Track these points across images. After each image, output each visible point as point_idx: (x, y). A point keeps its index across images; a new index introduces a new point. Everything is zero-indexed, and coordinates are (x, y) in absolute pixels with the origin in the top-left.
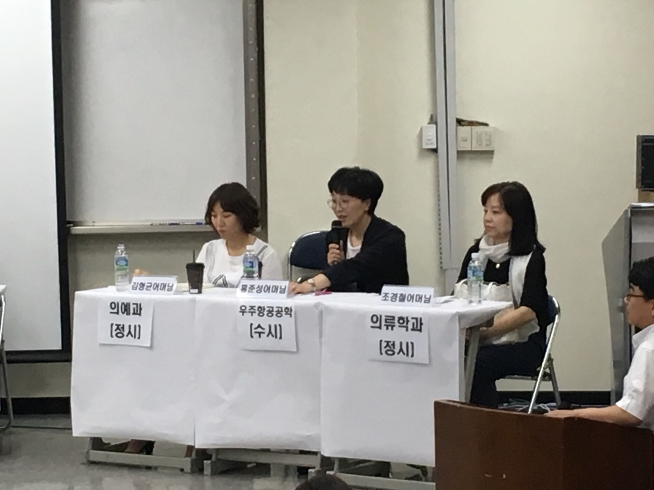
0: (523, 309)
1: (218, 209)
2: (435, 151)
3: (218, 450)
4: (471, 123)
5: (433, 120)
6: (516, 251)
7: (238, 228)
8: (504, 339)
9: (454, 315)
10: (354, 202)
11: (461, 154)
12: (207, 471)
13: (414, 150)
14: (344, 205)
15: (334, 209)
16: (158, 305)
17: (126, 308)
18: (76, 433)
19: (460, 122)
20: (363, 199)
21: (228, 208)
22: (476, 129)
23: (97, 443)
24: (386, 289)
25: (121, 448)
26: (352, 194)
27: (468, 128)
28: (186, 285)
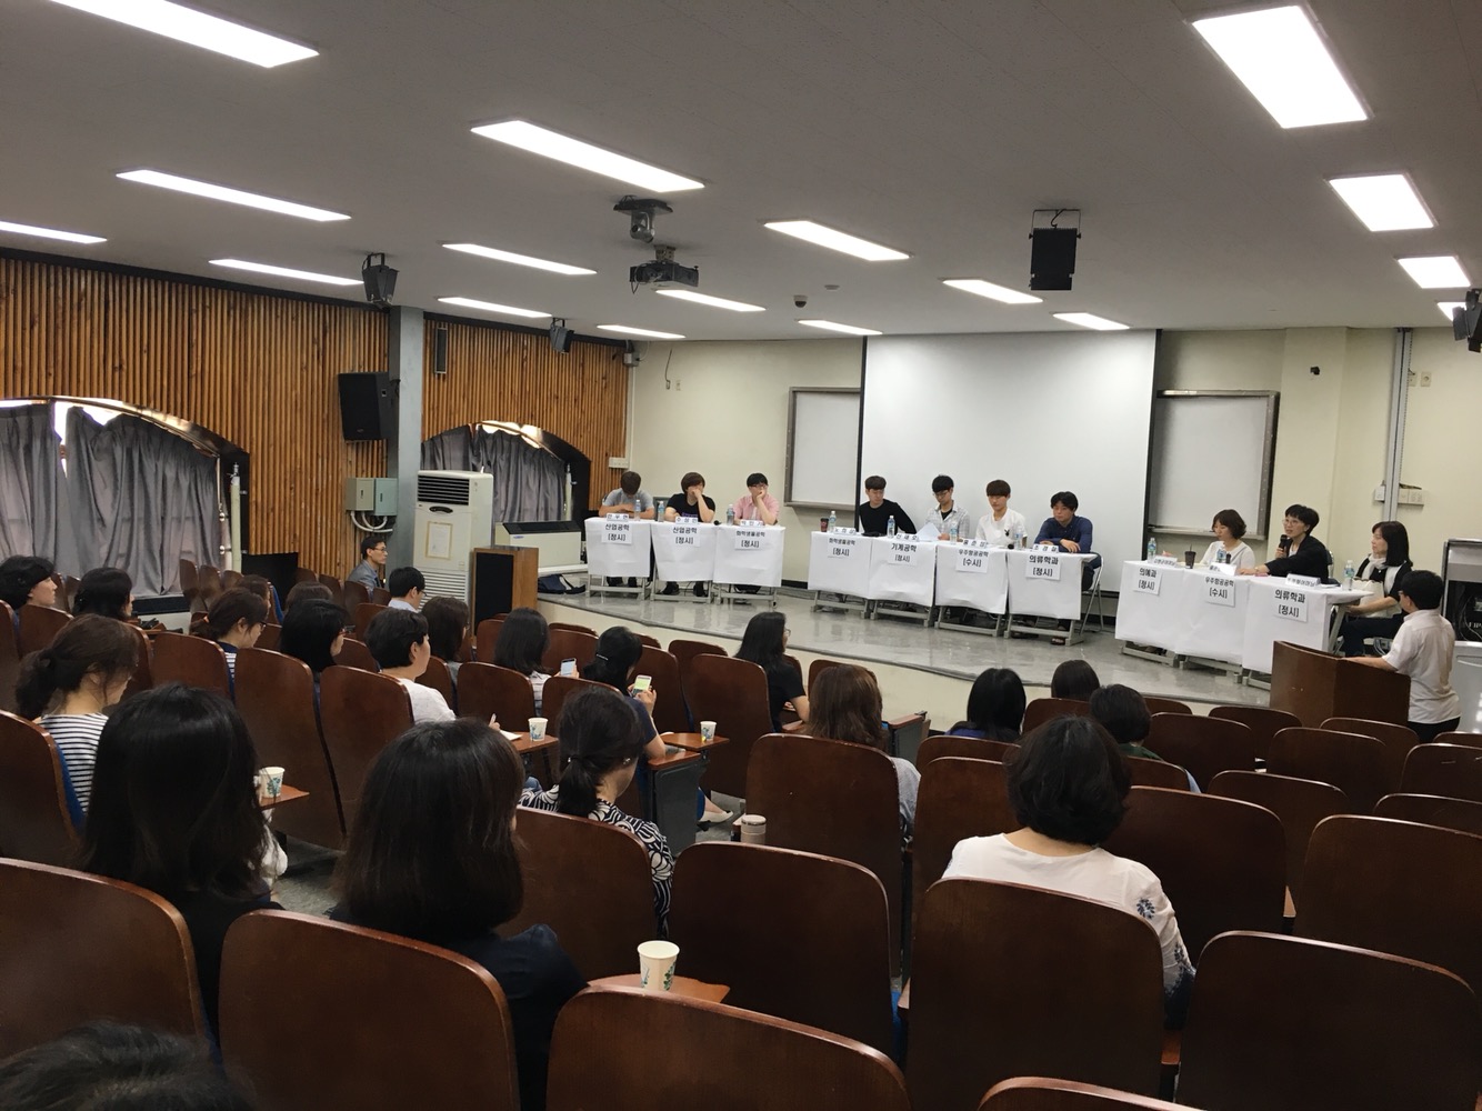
0: (1389, 598)
1: (1218, 523)
2: (1383, 502)
3: (1189, 657)
4: (1409, 487)
5: (1384, 484)
6: (1390, 563)
7: (1229, 535)
8: (1373, 615)
9: (1323, 595)
10: (1301, 524)
11: (1399, 505)
12: (1181, 667)
13: (1371, 501)
14: (1294, 524)
15: (1285, 526)
16: (1164, 571)
17: (1148, 572)
18: (1117, 637)
19: (1401, 486)
20: (1306, 524)
21: (1224, 523)
22: (1411, 491)
23: (1130, 644)
24: (1289, 576)
25: (1143, 649)
26: (1301, 519)
27: (1407, 490)
28: (1184, 564)
